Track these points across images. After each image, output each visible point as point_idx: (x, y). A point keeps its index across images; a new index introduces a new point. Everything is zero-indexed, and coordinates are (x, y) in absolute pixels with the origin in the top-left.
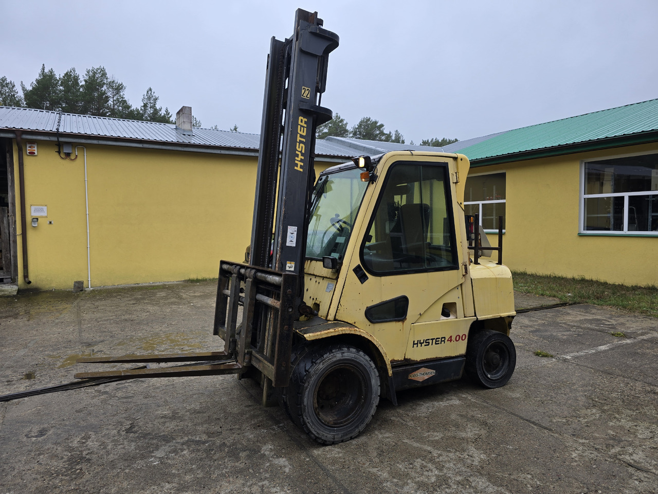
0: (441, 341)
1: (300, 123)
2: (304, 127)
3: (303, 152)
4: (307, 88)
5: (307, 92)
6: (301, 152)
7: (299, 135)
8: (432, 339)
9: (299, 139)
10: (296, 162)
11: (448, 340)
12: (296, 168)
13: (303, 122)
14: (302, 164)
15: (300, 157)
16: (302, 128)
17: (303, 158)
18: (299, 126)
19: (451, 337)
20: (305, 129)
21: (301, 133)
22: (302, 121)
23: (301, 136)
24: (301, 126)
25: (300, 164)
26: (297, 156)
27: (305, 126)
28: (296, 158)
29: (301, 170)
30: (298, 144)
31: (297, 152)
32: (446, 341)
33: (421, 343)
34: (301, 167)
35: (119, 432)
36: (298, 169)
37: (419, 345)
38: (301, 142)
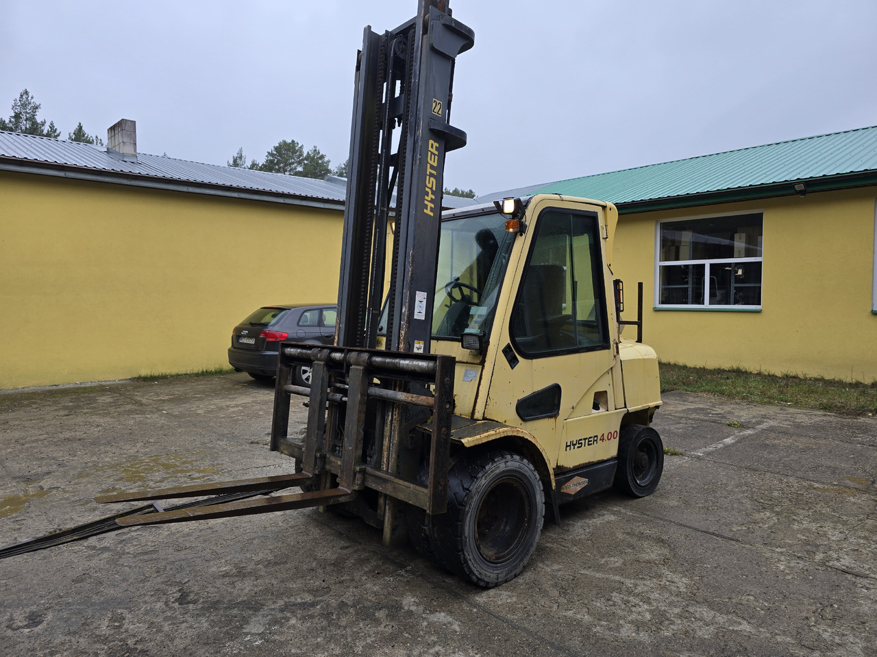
0: (594, 441)
1: (430, 149)
2: (435, 155)
3: (434, 189)
4: (438, 102)
5: (438, 107)
6: (431, 189)
7: (429, 165)
8: (585, 439)
9: (429, 170)
10: (426, 202)
11: (600, 440)
12: (425, 211)
13: (434, 147)
14: (433, 206)
15: (431, 196)
16: (433, 156)
17: (433, 197)
18: (429, 153)
19: (603, 435)
20: (436, 157)
21: (432, 162)
22: (432, 147)
23: (432, 167)
24: (432, 153)
25: (430, 205)
26: (427, 194)
27: (437, 153)
28: (426, 197)
29: (432, 214)
30: (428, 177)
31: (427, 189)
32: (598, 440)
33: (574, 445)
34: (432, 210)
35: (166, 603)
36: (428, 211)
37: (572, 447)
38: (431, 175)
